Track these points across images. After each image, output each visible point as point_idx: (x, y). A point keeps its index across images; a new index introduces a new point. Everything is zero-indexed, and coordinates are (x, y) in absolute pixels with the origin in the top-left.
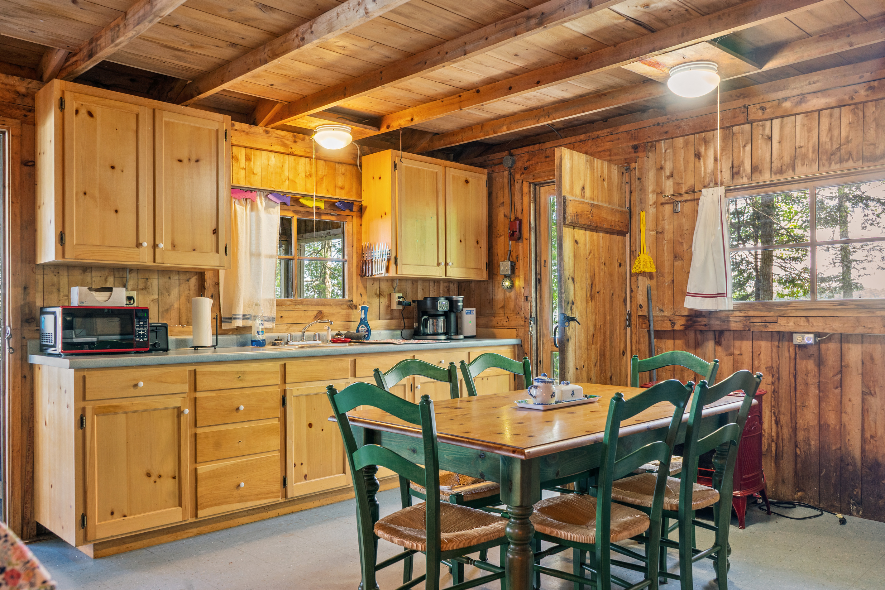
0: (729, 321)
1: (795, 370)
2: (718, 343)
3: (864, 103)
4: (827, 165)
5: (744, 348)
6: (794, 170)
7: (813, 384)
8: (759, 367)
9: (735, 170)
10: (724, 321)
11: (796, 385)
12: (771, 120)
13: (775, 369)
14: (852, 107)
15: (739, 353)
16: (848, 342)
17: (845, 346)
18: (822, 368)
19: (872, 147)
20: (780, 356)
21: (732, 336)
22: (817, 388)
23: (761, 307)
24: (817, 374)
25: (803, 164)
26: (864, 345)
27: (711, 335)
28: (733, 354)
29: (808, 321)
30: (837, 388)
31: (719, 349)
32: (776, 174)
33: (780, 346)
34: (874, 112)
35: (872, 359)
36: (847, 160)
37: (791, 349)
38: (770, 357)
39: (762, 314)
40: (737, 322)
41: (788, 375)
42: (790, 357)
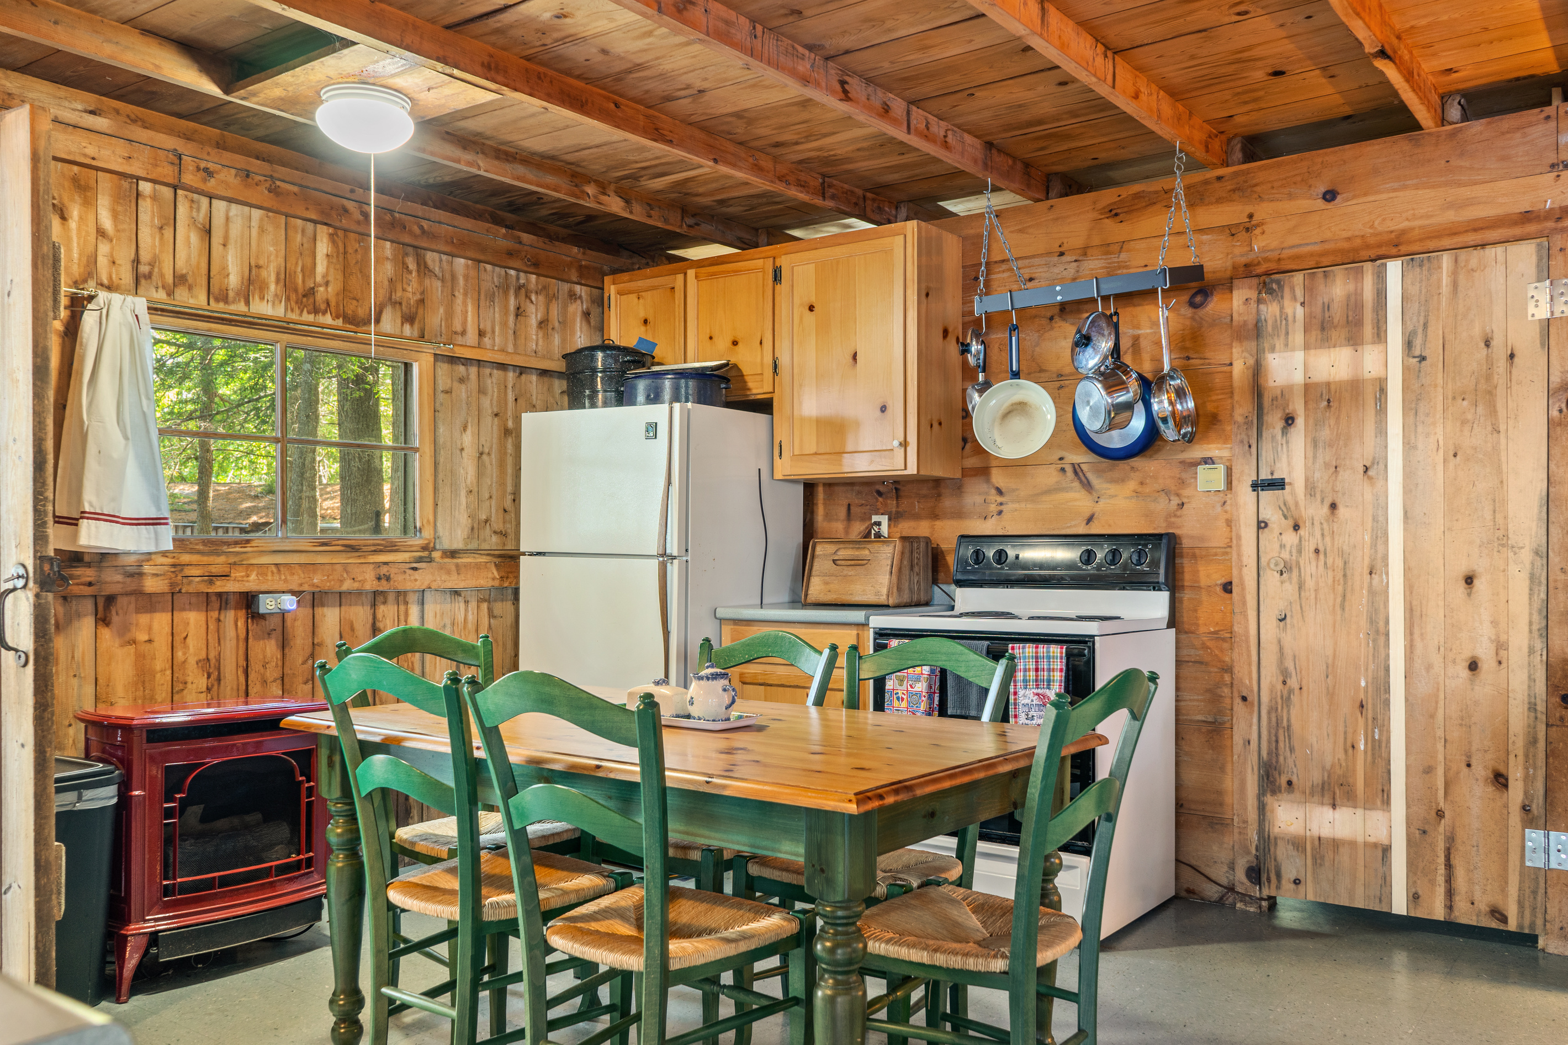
0: (141, 574)
1: (247, 659)
2: (103, 620)
3: (345, 230)
4: (298, 311)
5: (156, 626)
6: (247, 303)
7: (275, 681)
8: (185, 662)
9: (144, 269)
10: (131, 575)
11: (247, 686)
12: (211, 197)
13: (213, 661)
14: (331, 230)
15: (146, 638)
16: (323, 605)
17: (319, 611)
18: (287, 650)
19: (355, 302)
20: (221, 636)
21: (132, 606)
22: (280, 687)
23: (201, 547)
24: (280, 663)
25: (262, 298)
26: (343, 608)
27: (89, 605)
28: (134, 642)
29: (279, 570)
30: (305, 683)
31: (105, 633)
32: (217, 300)
33: (222, 618)
34: (356, 250)
35: (352, 629)
36: (324, 313)
37: (239, 624)
38: (205, 642)
39: (205, 559)
40: (156, 575)
41: (234, 671)
42: (238, 636)
